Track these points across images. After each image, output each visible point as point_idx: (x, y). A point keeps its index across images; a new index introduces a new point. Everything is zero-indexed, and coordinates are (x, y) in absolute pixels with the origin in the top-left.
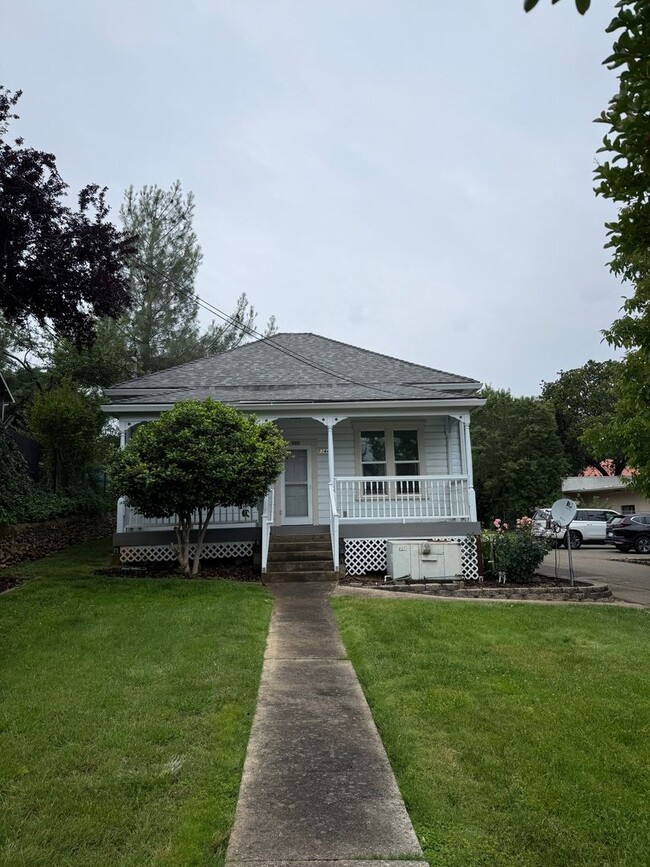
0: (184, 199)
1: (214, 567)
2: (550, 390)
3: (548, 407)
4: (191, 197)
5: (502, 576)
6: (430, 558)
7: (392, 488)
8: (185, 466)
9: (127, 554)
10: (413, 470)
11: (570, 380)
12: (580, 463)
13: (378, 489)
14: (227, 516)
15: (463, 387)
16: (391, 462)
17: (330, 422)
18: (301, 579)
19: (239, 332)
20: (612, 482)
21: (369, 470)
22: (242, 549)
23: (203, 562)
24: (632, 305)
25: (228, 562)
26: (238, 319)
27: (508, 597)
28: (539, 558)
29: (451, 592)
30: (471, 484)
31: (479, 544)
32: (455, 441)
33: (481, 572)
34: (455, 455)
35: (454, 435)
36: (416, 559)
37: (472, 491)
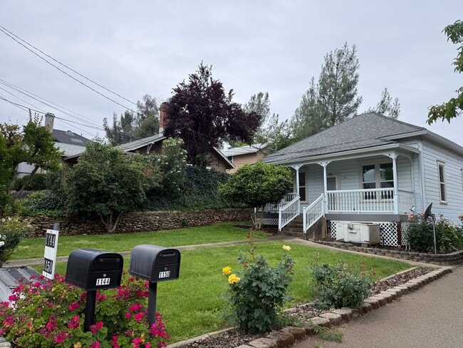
6: (352, 231)
13: (371, 196)
16: (378, 181)
17: (324, 164)
18: (291, 235)
27: (376, 254)
29: (347, 248)
30: (395, 193)
31: (399, 227)
32: (416, 167)
33: (399, 243)
34: (416, 175)
35: (416, 163)
36: (346, 231)
37: (395, 197)
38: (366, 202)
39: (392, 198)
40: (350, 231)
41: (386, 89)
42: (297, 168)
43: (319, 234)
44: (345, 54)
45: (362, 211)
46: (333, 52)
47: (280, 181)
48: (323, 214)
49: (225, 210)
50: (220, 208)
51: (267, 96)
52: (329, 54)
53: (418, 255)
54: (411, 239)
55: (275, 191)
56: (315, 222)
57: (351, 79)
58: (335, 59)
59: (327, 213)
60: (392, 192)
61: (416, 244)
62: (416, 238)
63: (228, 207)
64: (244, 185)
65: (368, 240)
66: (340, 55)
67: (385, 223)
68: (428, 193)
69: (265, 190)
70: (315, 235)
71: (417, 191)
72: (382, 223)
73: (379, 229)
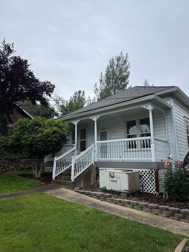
6: (114, 179)
16: (138, 133)
30: (152, 141)
31: (157, 174)
32: (169, 120)
33: (157, 190)
34: (169, 127)
35: (169, 117)
36: (109, 179)
37: (152, 145)
38: (130, 151)
39: (150, 147)
40: (111, 179)
41: (146, 80)
42: (75, 123)
43: (88, 181)
44: (122, 58)
45: (124, 159)
46: (114, 58)
47: (54, 132)
48: (92, 162)
49: (22, 160)
50: (15, 159)
51: (84, 92)
52: (112, 58)
53: (179, 212)
54: (169, 188)
55: (49, 141)
56: (84, 170)
57: (125, 74)
58: (116, 62)
59: (96, 161)
60: (149, 140)
61: (173, 193)
62: (173, 186)
63: (24, 158)
64: (20, 137)
65: (127, 189)
66: (118, 59)
67: (144, 170)
68: (179, 142)
69: (39, 141)
70: (84, 183)
71: (170, 141)
72: (141, 170)
73: (138, 176)
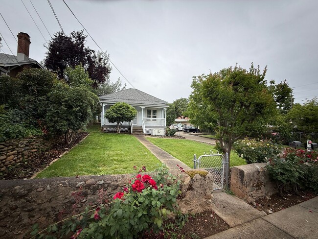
0: (107, 55)
1: (122, 132)
2: (174, 102)
3: (174, 106)
4: (109, 55)
5: (169, 135)
6: (159, 132)
7: (152, 120)
8: (121, 114)
9: (104, 129)
10: (155, 117)
11: (178, 101)
12: (178, 116)
13: (150, 120)
14: (125, 123)
15: (165, 103)
16: (152, 115)
17: (143, 108)
18: (138, 135)
19: (118, 85)
20: (183, 120)
21: (147, 117)
22: (126, 129)
23: (121, 131)
24: (193, 93)
25: (124, 131)
26: (118, 82)
27: (170, 138)
28: (175, 132)
29: (162, 137)
